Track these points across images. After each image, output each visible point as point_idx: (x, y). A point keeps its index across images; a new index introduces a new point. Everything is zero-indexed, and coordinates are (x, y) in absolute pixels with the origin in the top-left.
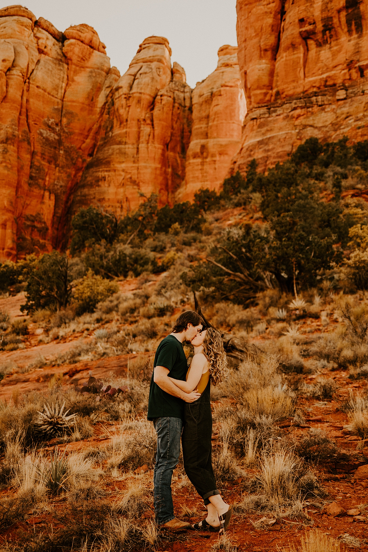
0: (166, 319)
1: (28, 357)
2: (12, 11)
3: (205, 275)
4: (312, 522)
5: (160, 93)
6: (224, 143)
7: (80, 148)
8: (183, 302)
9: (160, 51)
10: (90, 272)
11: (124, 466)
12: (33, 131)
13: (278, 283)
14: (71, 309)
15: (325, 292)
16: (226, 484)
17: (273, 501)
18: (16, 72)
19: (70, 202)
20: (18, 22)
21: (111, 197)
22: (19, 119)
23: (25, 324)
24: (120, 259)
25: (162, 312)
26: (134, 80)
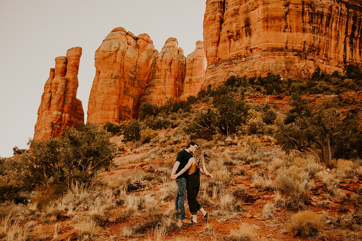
0: (177, 145)
1: (125, 160)
2: (118, 29)
3: (192, 128)
4: (240, 220)
5: (173, 59)
6: (198, 78)
7: (143, 80)
8: (184, 139)
9: (174, 43)
10: (148, 127)
11: (166, 199)
12: (125, 74)
13: (221, 131)
14: (141, 141)
15: (239, 135)
16: (206, 206)
17: (225, 213)
18: (119, 52)
19: (139, 101)
20: (120, 33)
21: (155, 99)
22: (120, 69)
23: (123, 147)
24: (159, 122)
25: (176, 143)
26: (164, 54)
